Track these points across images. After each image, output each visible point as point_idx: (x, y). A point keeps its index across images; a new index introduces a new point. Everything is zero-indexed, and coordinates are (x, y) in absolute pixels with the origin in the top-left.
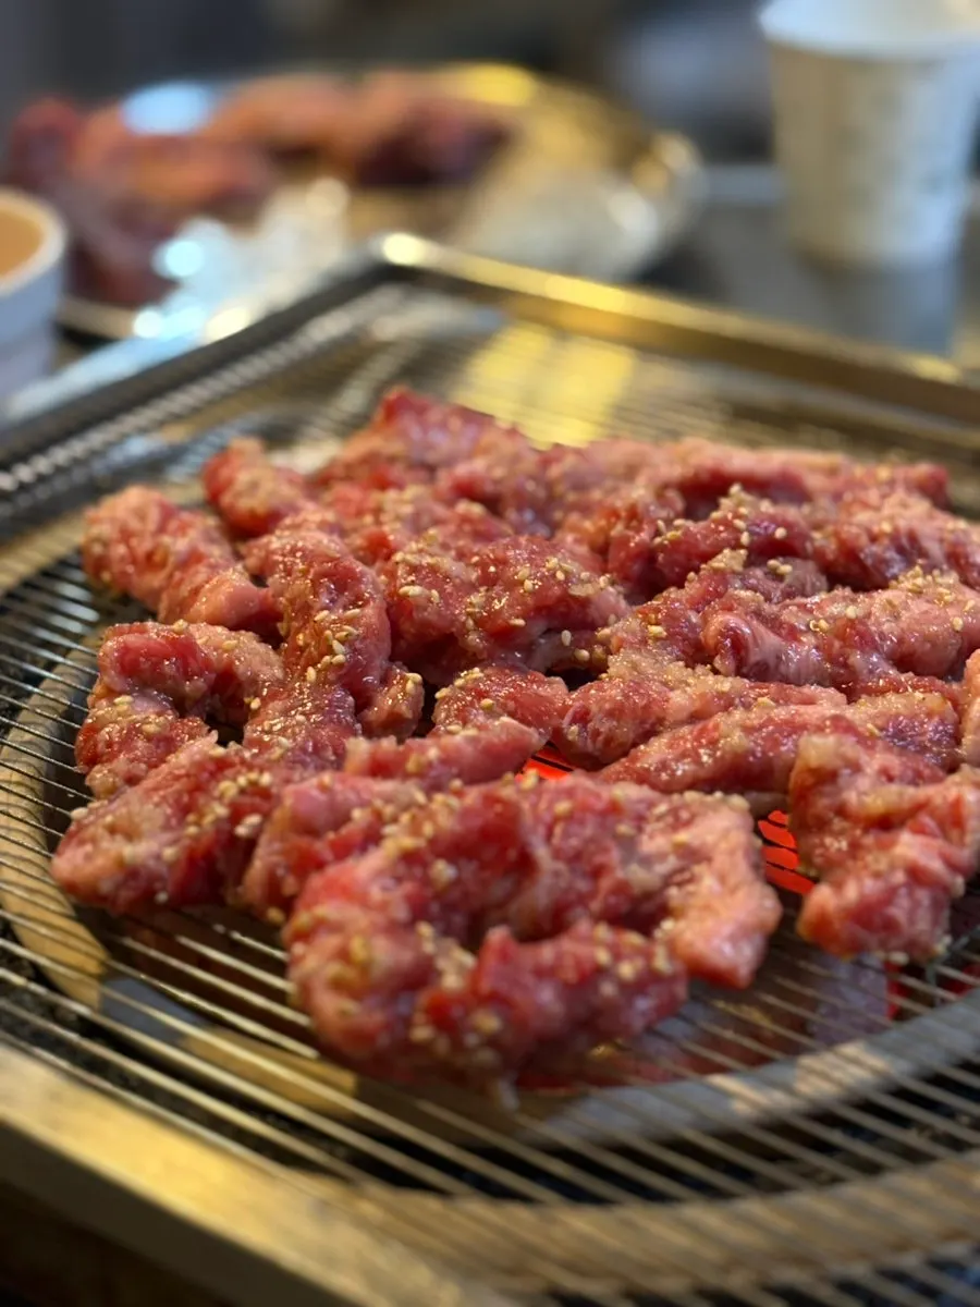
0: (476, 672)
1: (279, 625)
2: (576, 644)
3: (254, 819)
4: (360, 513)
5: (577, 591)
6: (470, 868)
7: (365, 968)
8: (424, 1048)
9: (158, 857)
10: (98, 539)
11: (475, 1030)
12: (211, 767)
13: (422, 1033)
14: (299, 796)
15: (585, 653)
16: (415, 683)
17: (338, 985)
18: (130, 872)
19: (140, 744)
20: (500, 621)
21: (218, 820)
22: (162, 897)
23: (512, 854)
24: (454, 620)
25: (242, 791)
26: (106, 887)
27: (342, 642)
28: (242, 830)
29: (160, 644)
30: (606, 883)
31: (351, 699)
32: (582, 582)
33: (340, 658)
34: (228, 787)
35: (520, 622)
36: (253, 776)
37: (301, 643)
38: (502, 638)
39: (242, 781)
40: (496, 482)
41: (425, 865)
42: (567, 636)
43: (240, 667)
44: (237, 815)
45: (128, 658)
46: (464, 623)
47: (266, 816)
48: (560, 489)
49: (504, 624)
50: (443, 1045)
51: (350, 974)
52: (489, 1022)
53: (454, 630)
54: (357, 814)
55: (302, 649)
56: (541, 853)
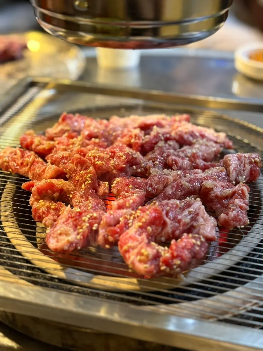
0: (118, 179)
1: (66, 176)
2: (137, 169)
3: (96, 225)
4: (68, 145)
5: (135, 156)
6: (154, 227)
7: (147, 256)
8: (164, 271)
9: (76, 238)
10: (5, 161)
11: (175, 264)
12: (78, 214)
13: (163, 268)
14: (106, 217)
15: (140, 170)
16: (107, 184)
17: (140, 261)
18: (71, 243)
19: (52, 211)
20: (119, 167)
21: (87, 227)
22: (79, 248)
23: (162, 222)
24: (109, 168)
25: (89, 219)
26: (66, 248)
27: (89, 178)
28: (94, 228)
29: (45, 186)
30: (182, 223)
31: (94, 191)
32: (135, 154)
33: (90, 182)
34: (85, 218)
35: (124, 166)
36: (91, 215)
37: (77, 179)
38: (121, 170)
39: (88, 216)
40: (96, 133)
41: (146, 228)
42: (134, 167)
43: (65, 188)
44: (91, 225)
45: (40, 191)
46: (111, 168)
47: (99, 224)
48: (111, 132)
49: (121, 167)
50: (168, 270)
51: (143, 258)
52: (178, 262)
53: (109, 170)
54: (121, 219)
55: (78, 181)
56: (167, 220)
